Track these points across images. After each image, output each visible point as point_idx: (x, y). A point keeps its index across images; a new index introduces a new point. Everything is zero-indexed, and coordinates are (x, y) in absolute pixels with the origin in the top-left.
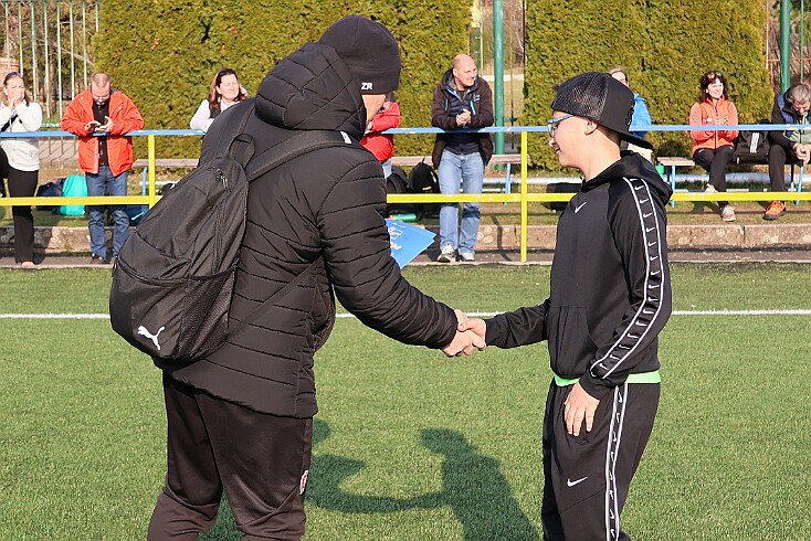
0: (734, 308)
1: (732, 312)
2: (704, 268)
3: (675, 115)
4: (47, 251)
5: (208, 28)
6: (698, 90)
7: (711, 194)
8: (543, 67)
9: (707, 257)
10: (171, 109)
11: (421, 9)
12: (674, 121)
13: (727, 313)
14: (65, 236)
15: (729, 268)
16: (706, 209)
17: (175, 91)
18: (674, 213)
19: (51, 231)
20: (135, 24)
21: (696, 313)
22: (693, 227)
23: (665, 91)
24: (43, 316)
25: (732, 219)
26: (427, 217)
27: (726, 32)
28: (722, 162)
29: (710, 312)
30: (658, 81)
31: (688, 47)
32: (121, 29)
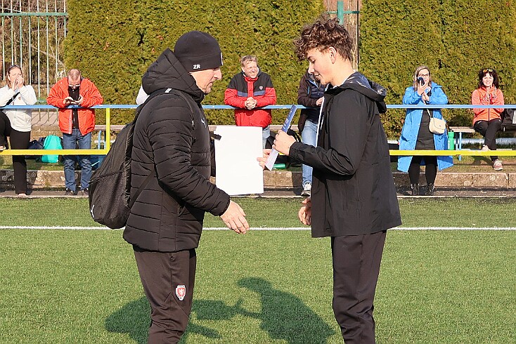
0: (501, 226)
1: (499, 229)
2: (482, 200)
3: (462, 98)
4: (34, 187)
5: (142, 36)
6: (477, 81)
7: (486, 152)
8: (371, 65)
9: (483, 194)
10: (117, 91)
11: (288, 24)
12: (461, 102)
13: (497, 229)
14: (46, 177)
15: (498, 201)
16: (483, 162)
17: (120, 79)
18: (461, 164)
19: (36, 173)
20: (93, 33)
21: (476, 229)
22: (474, 174)
23: (455, 82)
24: (40, 228)
25: (500, 169)
26: (293, 166)
27: (496, 42)
28: (493, 131)
29: (485, 228)
30: (450, 75)
31: (470, 52)
32: (83, 36)
